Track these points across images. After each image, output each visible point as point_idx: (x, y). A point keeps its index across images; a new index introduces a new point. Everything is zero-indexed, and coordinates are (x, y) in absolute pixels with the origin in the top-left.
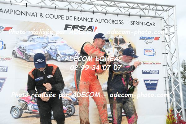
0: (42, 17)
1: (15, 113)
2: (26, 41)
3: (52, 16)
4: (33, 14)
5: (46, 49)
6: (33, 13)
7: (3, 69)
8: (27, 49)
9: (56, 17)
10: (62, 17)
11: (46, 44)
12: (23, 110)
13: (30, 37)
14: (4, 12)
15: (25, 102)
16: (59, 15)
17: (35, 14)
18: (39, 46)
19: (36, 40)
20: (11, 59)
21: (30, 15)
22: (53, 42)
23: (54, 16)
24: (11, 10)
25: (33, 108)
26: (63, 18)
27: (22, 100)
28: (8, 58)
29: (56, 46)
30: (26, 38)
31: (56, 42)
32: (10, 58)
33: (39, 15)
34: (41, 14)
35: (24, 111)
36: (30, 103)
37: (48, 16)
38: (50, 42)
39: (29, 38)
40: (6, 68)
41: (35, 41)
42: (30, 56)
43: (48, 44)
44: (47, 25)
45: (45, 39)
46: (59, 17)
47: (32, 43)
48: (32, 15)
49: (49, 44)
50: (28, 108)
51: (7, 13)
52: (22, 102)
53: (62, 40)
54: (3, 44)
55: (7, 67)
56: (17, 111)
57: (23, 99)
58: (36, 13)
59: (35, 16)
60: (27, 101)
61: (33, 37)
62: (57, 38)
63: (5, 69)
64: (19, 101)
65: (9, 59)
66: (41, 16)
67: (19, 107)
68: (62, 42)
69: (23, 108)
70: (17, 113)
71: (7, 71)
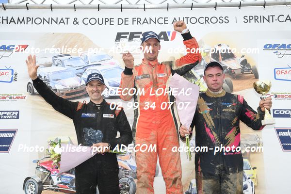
0: (77, 23)
1: (30, 190)
2: (50, 65)
3: (93, 21)
4: (62, 21)
5: (83, 76)
6: (62, 19)
7: (13, 114)
8: (51, 80)
9: (101, 23)
10: (111, 20)
11: (83, 68)
12: (44, 184)
13: (56, 58)
14: (16, 22)
15: (47, 170)
16: (105, 19)
17: (65, 21)
18: (70, 73)
19: (66, 63)
20: (25, 97)
21: (57, 23)
22: (96, 65)
23: (97, 21)
24: (27, 18)
25: (60, 181)
26: (112, 23)
27: (42, 167)
28: (20, 96)
29: (101, 71)
30: (50, 60)
31: (100, 65)
32: (23, 96)
33: (71, 21)
34: (75, 20)
35: (45, 187)
36: (55, 172)
37: (86, 21)
38: (90, 64)
39: (54, 61)
40: (17, 113)
41: (65, 65)
42: (56, 91)
43: (86, 68)
44: (85, 37)
45: (81, 61)
46: (106, 22)
47: (60, 68)
48: (60, 22)
49: (89, 68)
50: (52, 181)
51: (21, 23)
52: (41, 170)
53: (112, 60)
54: (12, 74)
55: (18, 111)
56: (34, 186)
57: (44, 166)
58: (67, 18)
59: (66, 23)
60: (50, 169)
61: (62, 58)
62: (103, 56)
63: (15, 115)
64: (36, 168)
65: (22, 98)
66: (75, 23)
67: (38, 179)
68: (112, 64)
69: (44, 181)
70: (34, 189)
71: (18, 118)
